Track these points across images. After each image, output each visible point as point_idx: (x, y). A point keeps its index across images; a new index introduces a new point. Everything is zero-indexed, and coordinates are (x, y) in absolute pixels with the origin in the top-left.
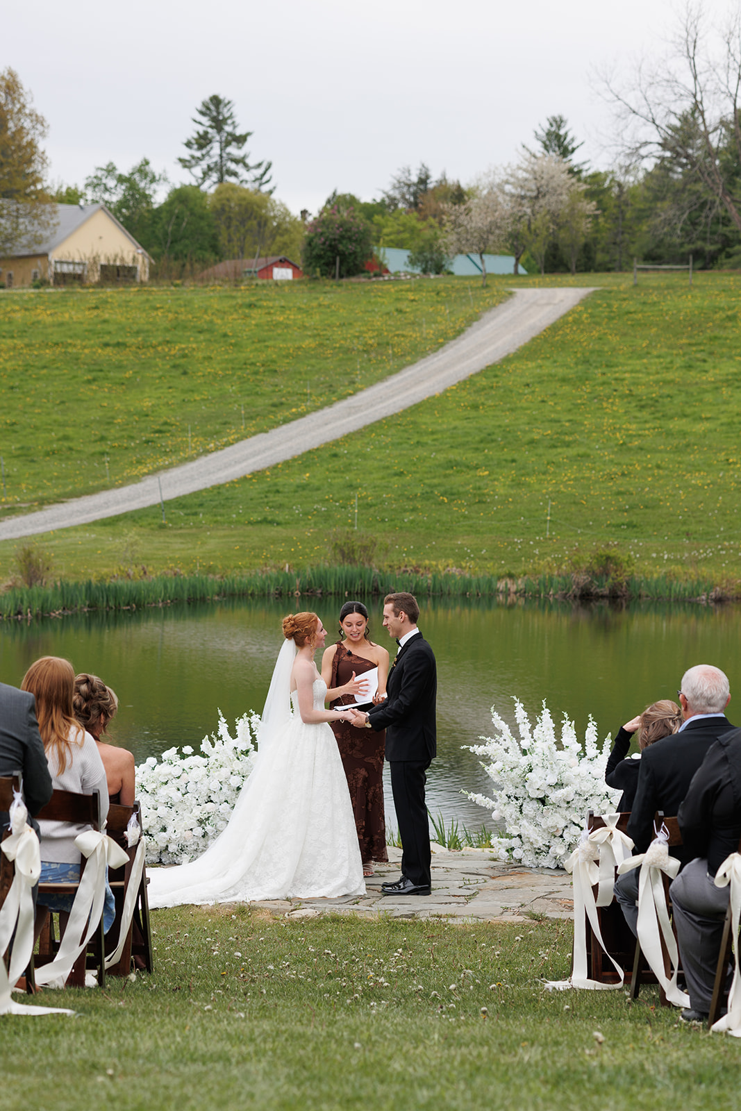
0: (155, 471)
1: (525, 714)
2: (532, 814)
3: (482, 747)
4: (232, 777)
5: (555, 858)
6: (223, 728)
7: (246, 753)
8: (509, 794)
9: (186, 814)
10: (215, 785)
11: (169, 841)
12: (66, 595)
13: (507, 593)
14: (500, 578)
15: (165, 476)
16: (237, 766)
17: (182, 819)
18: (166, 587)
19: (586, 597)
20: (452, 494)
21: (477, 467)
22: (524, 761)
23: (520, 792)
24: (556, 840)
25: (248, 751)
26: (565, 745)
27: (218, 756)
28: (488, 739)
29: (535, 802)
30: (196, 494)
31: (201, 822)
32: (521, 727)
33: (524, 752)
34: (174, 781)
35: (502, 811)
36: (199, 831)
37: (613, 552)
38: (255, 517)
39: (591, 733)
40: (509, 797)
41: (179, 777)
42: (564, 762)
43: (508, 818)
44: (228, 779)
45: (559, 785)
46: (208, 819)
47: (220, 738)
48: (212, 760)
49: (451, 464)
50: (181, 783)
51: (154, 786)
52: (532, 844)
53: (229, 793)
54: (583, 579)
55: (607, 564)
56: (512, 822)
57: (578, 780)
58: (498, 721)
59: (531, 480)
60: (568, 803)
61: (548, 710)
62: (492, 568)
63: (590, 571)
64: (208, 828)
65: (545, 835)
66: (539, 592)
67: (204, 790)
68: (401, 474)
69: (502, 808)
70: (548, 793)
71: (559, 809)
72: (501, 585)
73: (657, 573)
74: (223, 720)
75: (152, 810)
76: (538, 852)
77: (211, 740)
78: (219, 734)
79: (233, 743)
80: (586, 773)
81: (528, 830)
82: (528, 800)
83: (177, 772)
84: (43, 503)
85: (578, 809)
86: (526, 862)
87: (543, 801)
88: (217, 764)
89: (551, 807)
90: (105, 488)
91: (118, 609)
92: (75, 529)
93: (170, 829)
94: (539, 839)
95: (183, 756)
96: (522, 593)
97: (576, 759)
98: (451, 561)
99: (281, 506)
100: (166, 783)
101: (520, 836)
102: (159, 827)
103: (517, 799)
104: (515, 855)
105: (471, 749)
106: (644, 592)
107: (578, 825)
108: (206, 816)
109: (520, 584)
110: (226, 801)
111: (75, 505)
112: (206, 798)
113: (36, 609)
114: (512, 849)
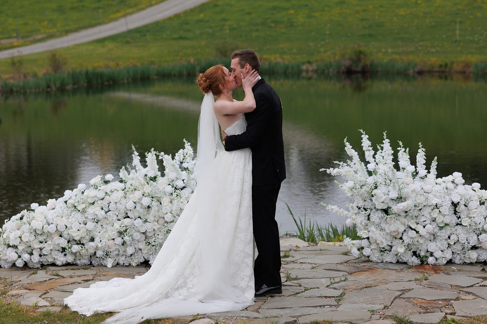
0: (125, 16)
1: (369, 143)
2: (377, 221)
3: (336, 169)
4: (144, 198)
5: (396, 255)
6: (136, 159)
7: (154, 179)
8: (359, 205)
9: (109, 228)
10: (130, 205)
11: (97, 248)
12: (75, 77)
13: (307, 71)
14: (304, 63)
15: (130, 18)
16: (148, 189)
17: (106, 232)
18: (128, 72)
19: (349, 73)
20: (277, 22)
21: (288, 9)
22: (371, 180)
23: (368, 205)
24: (397, 241)
25: (155, 178)
26: (401, 166)
27: (133, 182)
28: (341, 163)
29: (380, 212)
30: (146, 26)
31: (121, 233)
32: (367, 153)
33: (370, 173)
34: (99, 202)
35: (354, 219)
36: (119, 241)
37: (363, 49)
38: (175, 36)
39: (421, 157)
40: (359, 208)
41: (103, 199)
42: (402, 181)
43: (359, 225)
44: (140, 199)
45: (400, 199)
46: (126, 231)
47: (134, 168)
48: (128, 185)
49: (275, 8)
50: (105, 203)
51: (84, 206)
52: (378, 244)
53: (141, 210)
54: (347, 63)
55: (359, 55)
56: (362, 228)
57: (414, 195)
58: (349, 149)
59: (317, 14)
60: (406, 212)
61: (388, 140)
62: (299, 58)
63: (350, 59)
64: (126, 238)
65: (388, 237)
66: (324, 70)
67: (122, 208)
68: (249, 13)
69: (354, 217)
70: (390, 204)
71: (399, 217)
72: (304, 67)
73: (386, 59)
74: (136, 153)
75: (82, 225)
76: (383, 251)
77: (126, 169)
78: (133, 164)
79: (144, 171)
80: (419, 189)
81: (375, 234)
82: (374, 210)
83: (101, 195)
84: (67, 32)
85: (414, 217)
86: (374, 258)
87: (386, 211)
88: (132, 188)
89: (393, 216)
90: (99, 24)
91: (102, 84)
92: (83, 44)
93: (97, 240)
94: (384, 240)
95: (106, 182)
96: (316, 71)
97: (410, 178)
98: (278, 56)
99: (189, 31)
100: (93, 203)
101: (368, 238)
102: (88, 238)
103: (365, 209)
104: (364, 253)
105: (328, 171)
106: (380, 69)
107: (414, 230)
108: (124, 229)
109: (314, 67)
110: (139, 217)
111: (84, 33)
112: (124, 215)
113: (58, 84)
114: (362, 248)
